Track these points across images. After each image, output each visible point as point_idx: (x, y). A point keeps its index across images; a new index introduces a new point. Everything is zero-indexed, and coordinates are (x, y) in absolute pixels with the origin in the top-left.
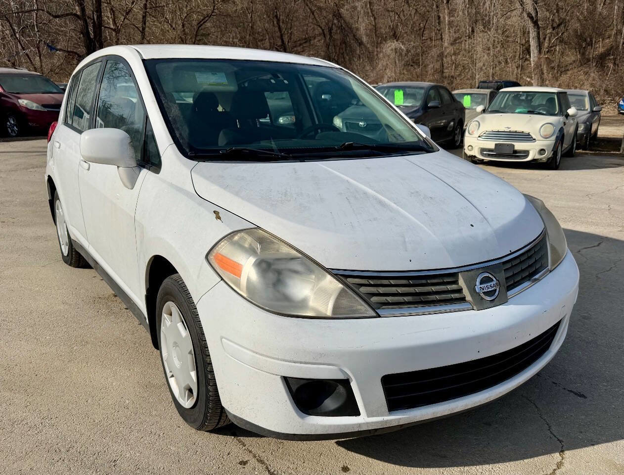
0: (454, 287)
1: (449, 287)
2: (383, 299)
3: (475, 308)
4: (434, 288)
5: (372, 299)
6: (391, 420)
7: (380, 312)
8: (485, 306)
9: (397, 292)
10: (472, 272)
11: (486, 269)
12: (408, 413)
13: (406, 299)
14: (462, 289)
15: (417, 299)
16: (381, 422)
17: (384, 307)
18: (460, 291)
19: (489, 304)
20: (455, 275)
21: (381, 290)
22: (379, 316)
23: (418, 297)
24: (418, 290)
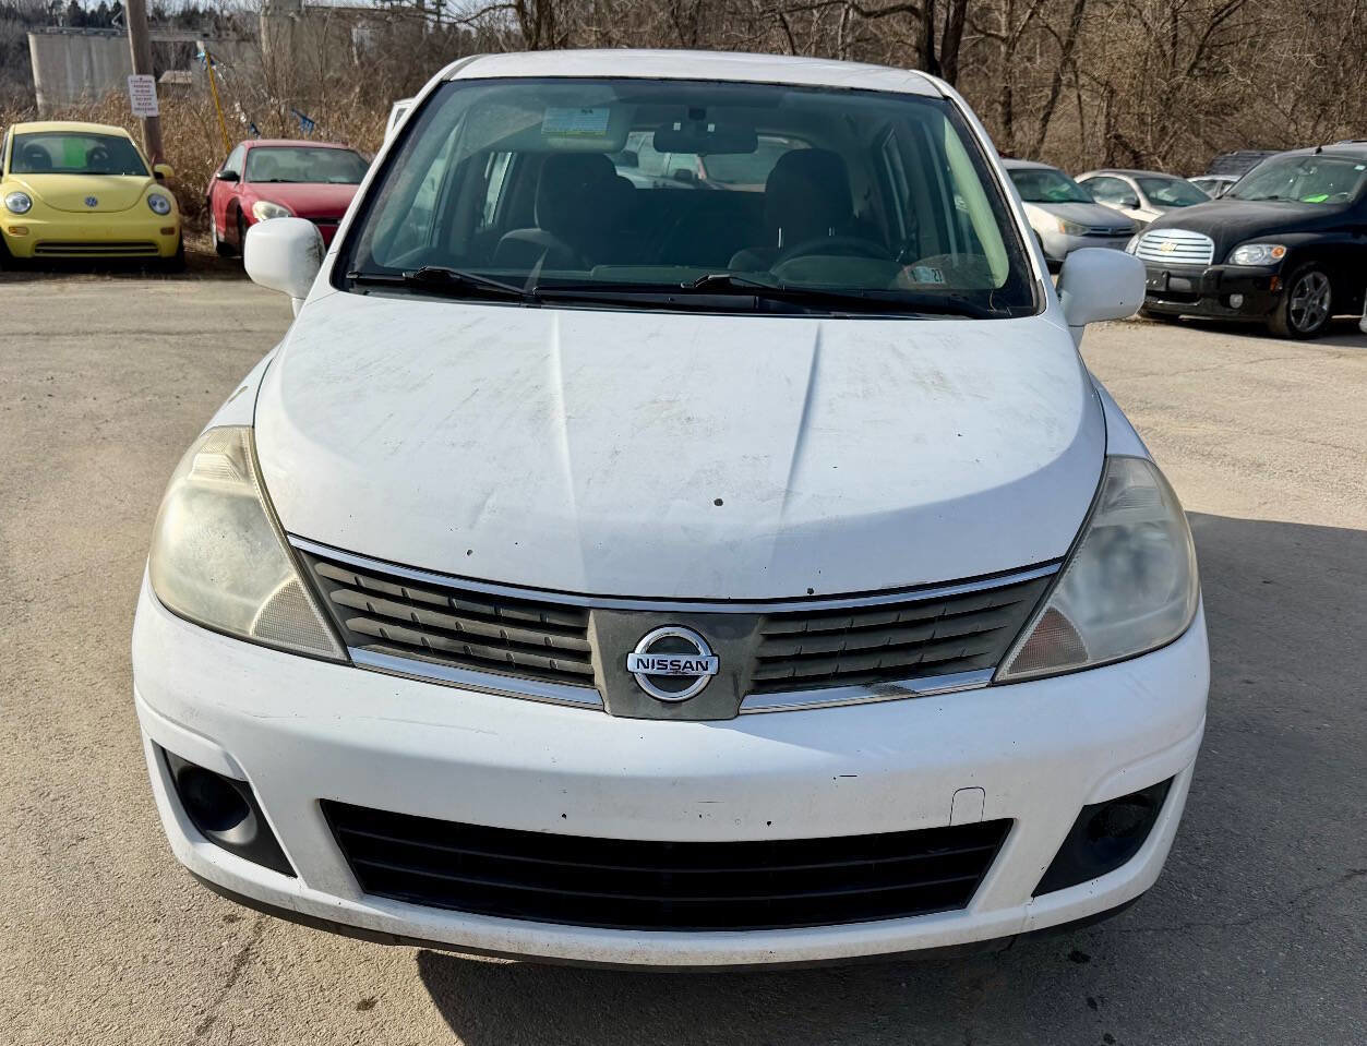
0: (569, 641)
1: (555, 640)
2: (373, 627)
3: (607, 709)
4: (512, 633)
5: (349, 622)
6: (358, 913)
7: (357, 654)
8: (642, 711)
9: (411, 619)
10: (634, 618)
11: (680, 619)
12: (401, 912)
13: (433, 640)
14: (590, 653)
15: (456, 645)
16: (336, 909)
17: (373, 646)
18: (584, 656)
19: (659, 710)
20: (580, 612)
21: (380, 606)
22: (349, 663)
23: (462, 644)
24: (468, 625)
